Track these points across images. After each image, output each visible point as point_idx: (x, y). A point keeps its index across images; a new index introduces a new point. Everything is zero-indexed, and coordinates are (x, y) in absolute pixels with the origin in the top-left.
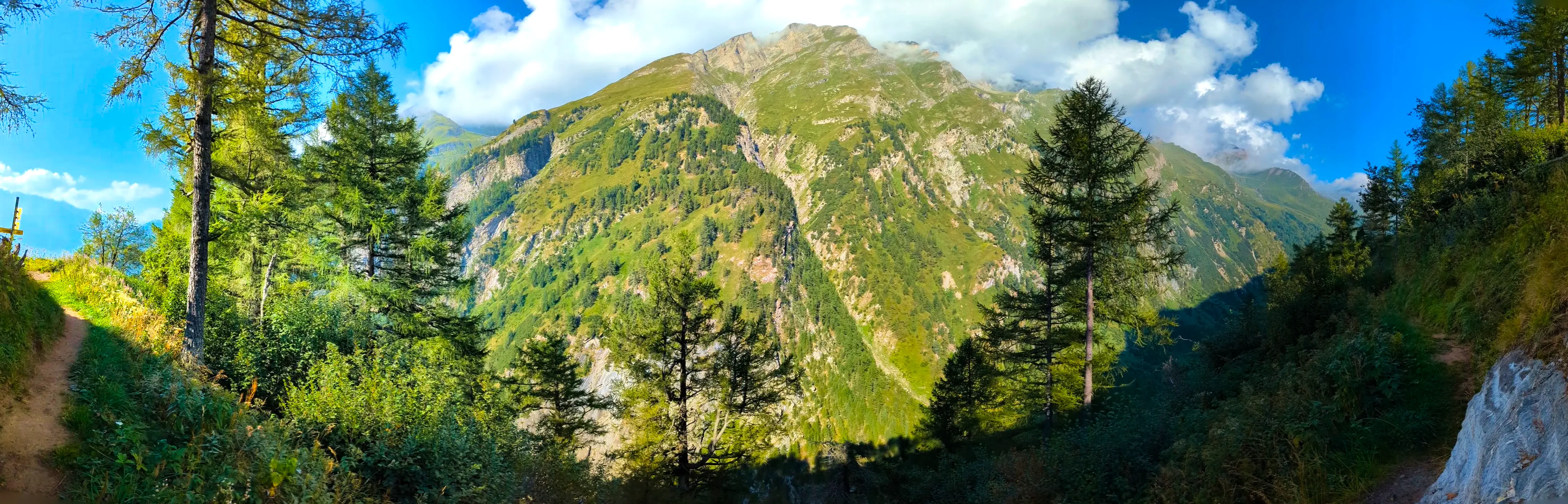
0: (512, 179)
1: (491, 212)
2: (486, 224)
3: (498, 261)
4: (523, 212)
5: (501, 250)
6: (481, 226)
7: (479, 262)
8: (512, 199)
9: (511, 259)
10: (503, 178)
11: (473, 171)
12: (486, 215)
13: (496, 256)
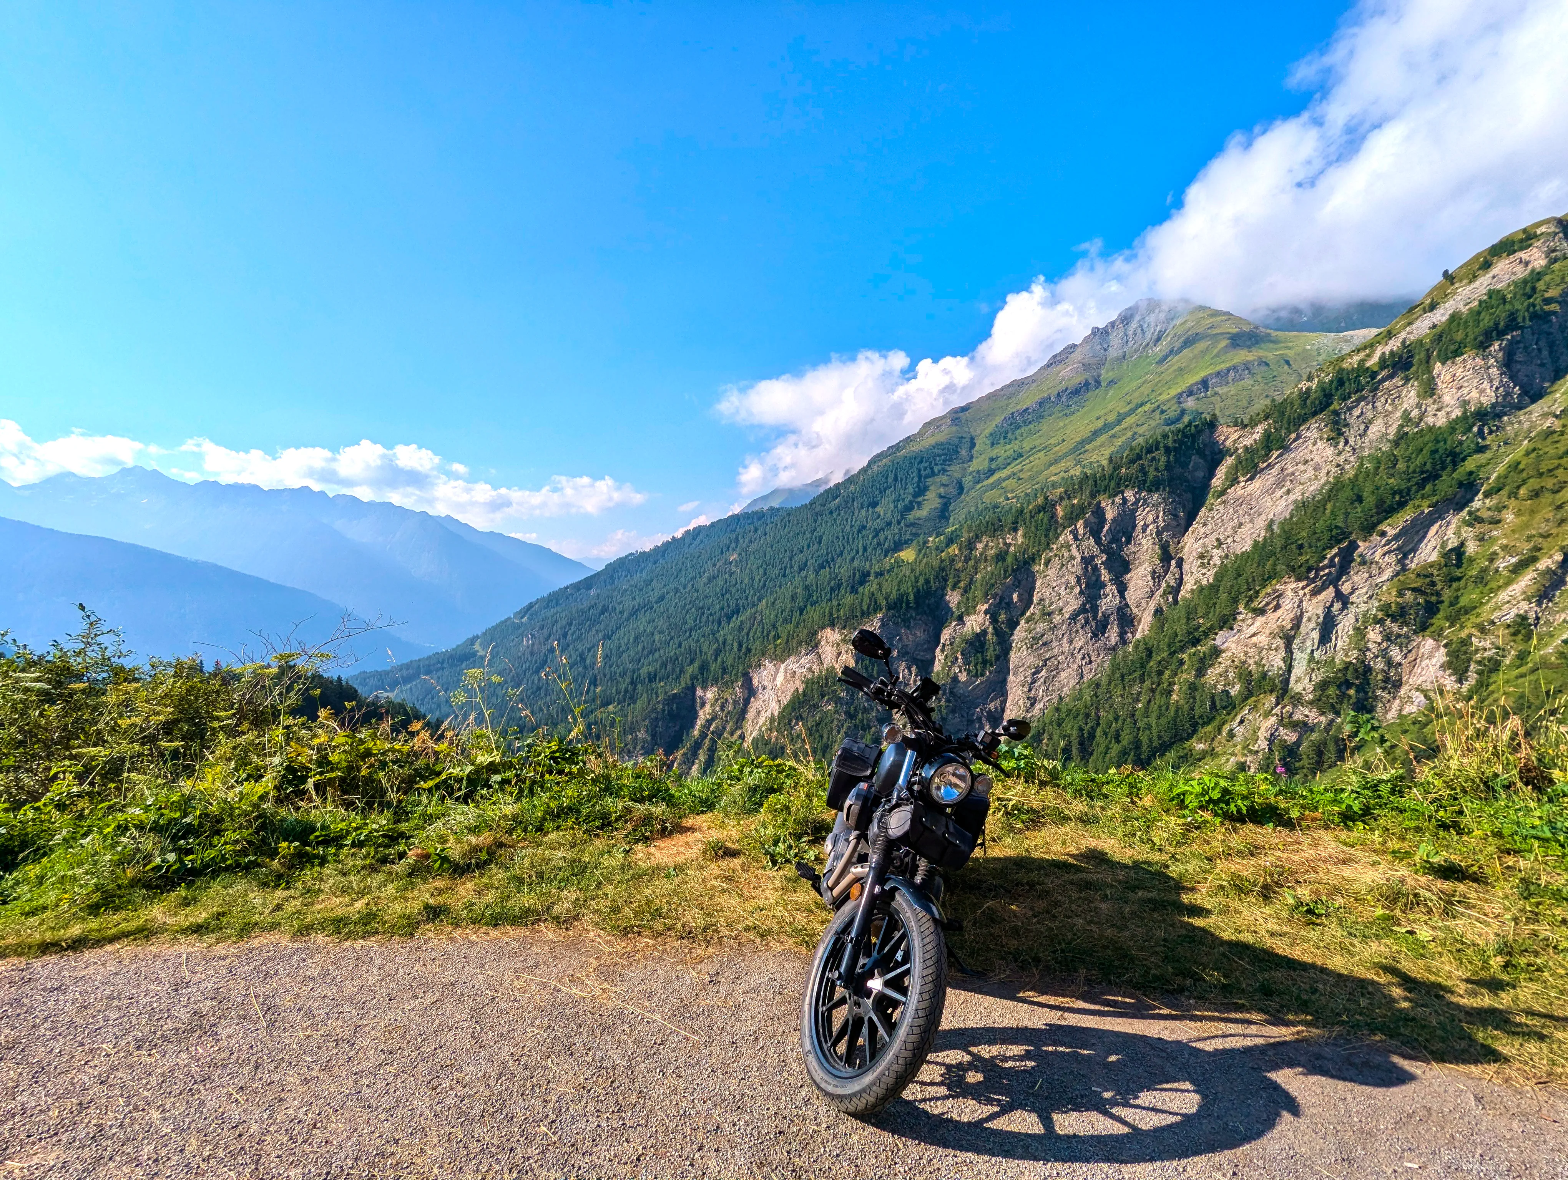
0: (1465, 417)
1: (1402, 505)
2: (1391, 532)
3: (1439, 620)
4: (1514, 494)
5: (1447, 594)
6: (1375, 538)
7: (1381, 622)
8: (1470, 464)
9: (1486, 613)
10: (1430, 420)
11: (1336, 413)
12: (1388, 511)
13: (1431, 609)
